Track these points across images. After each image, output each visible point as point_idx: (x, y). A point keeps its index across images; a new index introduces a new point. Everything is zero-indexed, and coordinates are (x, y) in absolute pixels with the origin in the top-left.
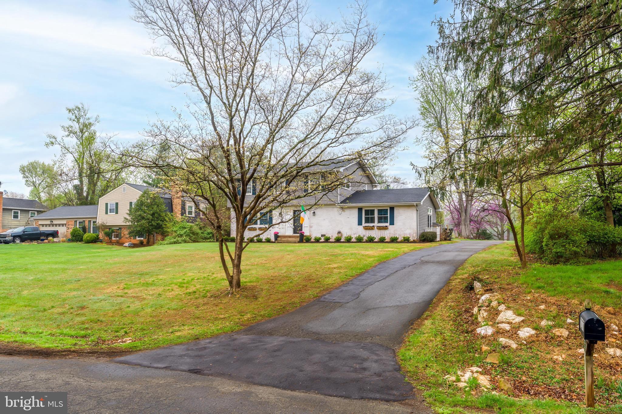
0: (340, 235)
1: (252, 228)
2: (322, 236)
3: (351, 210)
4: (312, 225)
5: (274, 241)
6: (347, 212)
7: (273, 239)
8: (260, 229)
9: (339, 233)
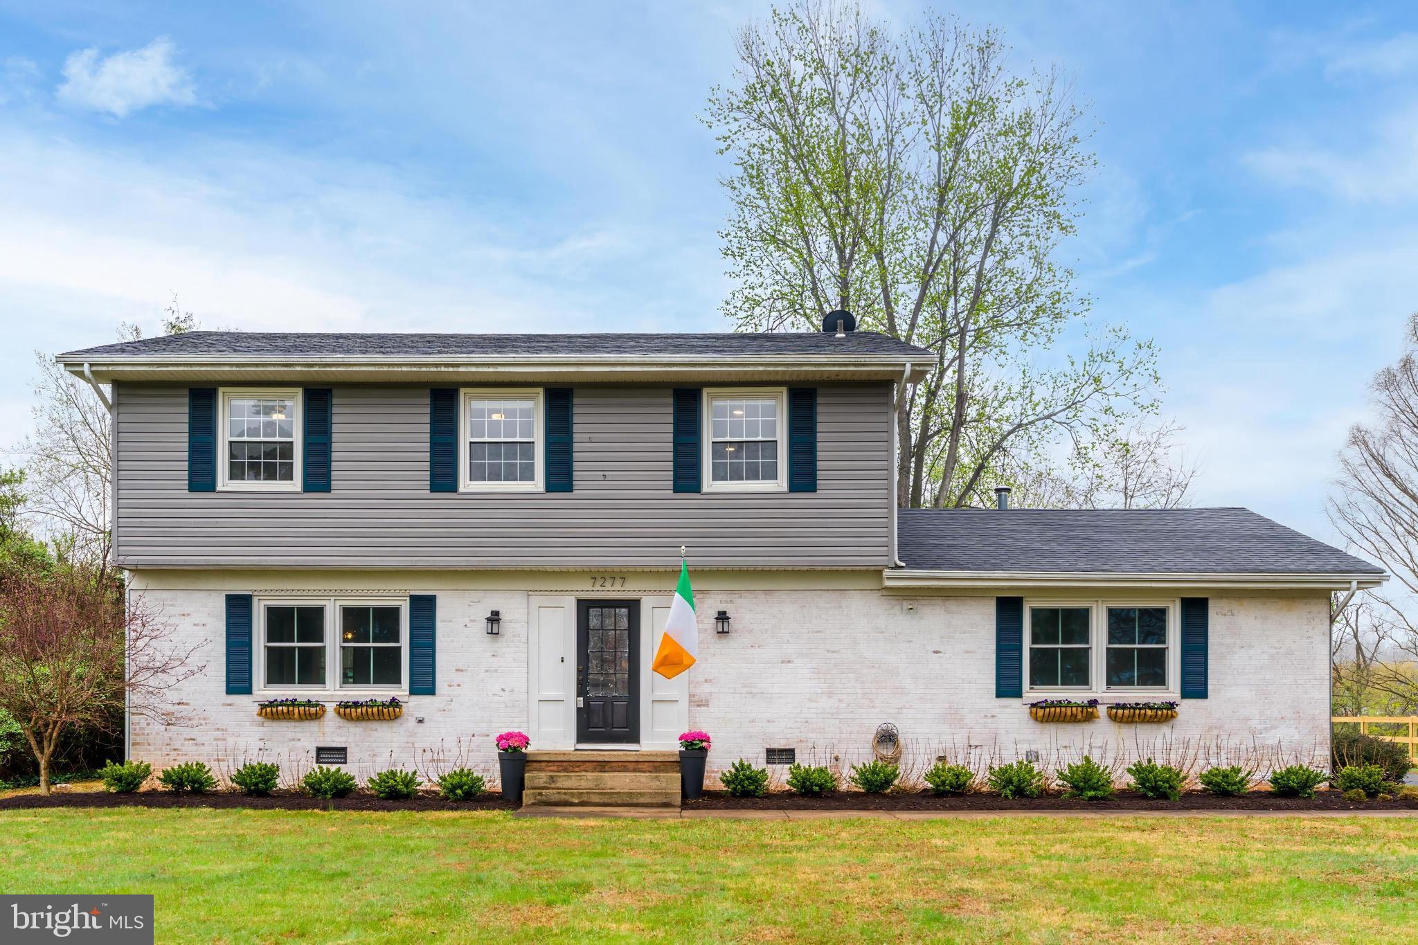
0: (888, 752)
1: (294, 703)
2: (774, 755)
3: (952, 605)
4: (706, 688)
5: (497, 786)
6: (934, 618)
7: (493, 781)
8: (349, 710)
9: (887, 738)
